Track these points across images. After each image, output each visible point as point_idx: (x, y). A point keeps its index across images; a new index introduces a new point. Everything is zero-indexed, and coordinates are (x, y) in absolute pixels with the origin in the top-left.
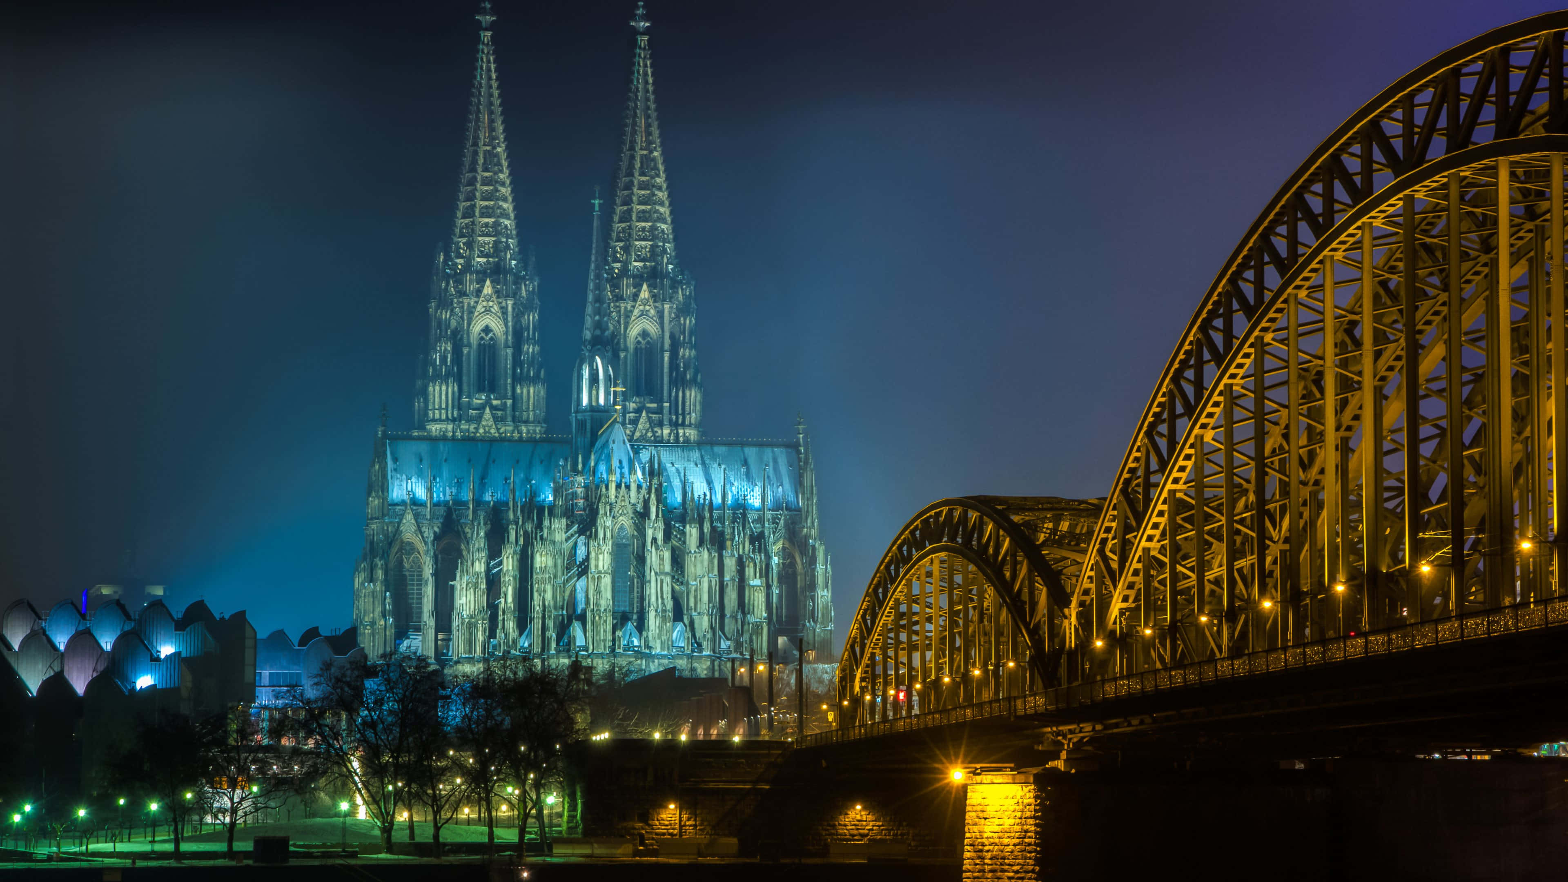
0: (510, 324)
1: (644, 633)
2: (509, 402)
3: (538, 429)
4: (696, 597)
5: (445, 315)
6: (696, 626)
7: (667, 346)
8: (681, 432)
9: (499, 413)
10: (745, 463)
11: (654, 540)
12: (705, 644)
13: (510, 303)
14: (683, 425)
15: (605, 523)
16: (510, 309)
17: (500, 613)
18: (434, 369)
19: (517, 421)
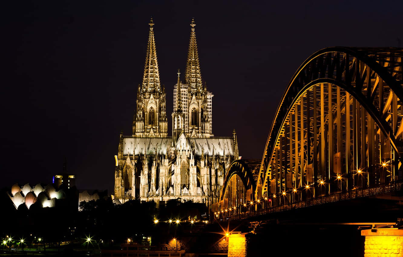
0: (158, 106)
1: (189, 190)
2: (158, 127)
3: (165, 134)
4: (203, 180)
5: (140, 104)
6: (204, 188)
7: (200, 112)
8: (204, 135)
9: (155, 130)
10: (219, 144)
11: (192, 165)
12: (206, 193)
13: (158, 100)
14: (205, 133)
15: (178, 160)
16: (158, 102)
17: (151, 185)
18: (138, 119)
19: (160, 132)
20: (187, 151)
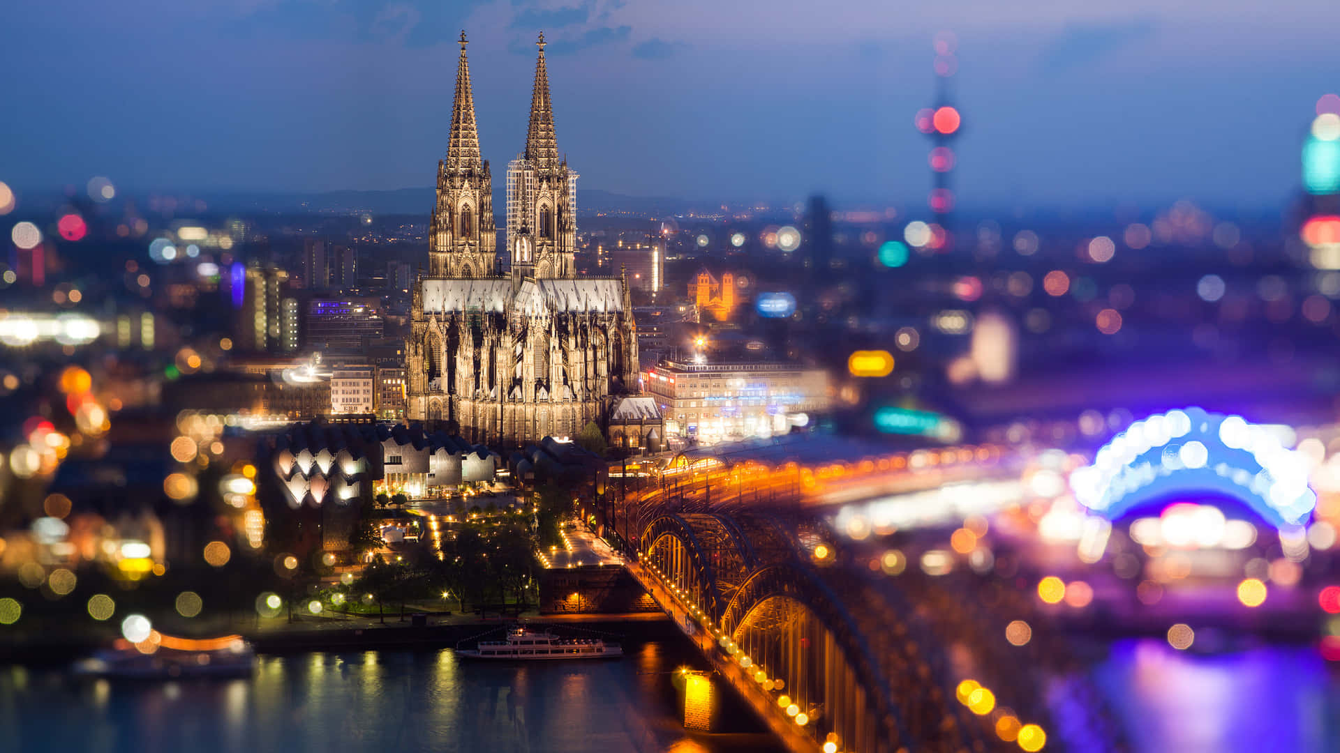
0: (478, 203)
1: (550, 394)
2: (478, 242)
3: (492, 255)
4: (574, 372)
5: (445, 198)
6: (574, 386)
7: (556, 212)
8: (563, 255)
9: (473, 247)
10: (596, 289)
11: (554, 347)
12: (578, 397)
13: (477, 192)
14: (564, 252)
15: (530, 340)
16: (477, 195)
17: (481, 379)
18: (440, 226)
19: (482, 251)
20: (544, 318)
